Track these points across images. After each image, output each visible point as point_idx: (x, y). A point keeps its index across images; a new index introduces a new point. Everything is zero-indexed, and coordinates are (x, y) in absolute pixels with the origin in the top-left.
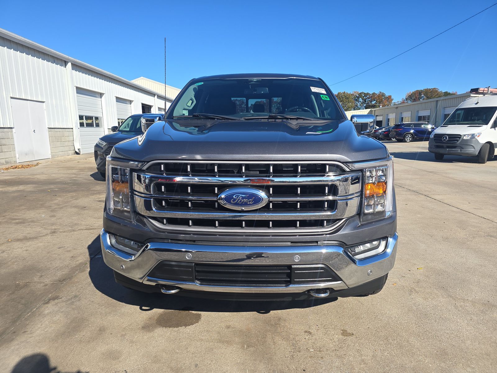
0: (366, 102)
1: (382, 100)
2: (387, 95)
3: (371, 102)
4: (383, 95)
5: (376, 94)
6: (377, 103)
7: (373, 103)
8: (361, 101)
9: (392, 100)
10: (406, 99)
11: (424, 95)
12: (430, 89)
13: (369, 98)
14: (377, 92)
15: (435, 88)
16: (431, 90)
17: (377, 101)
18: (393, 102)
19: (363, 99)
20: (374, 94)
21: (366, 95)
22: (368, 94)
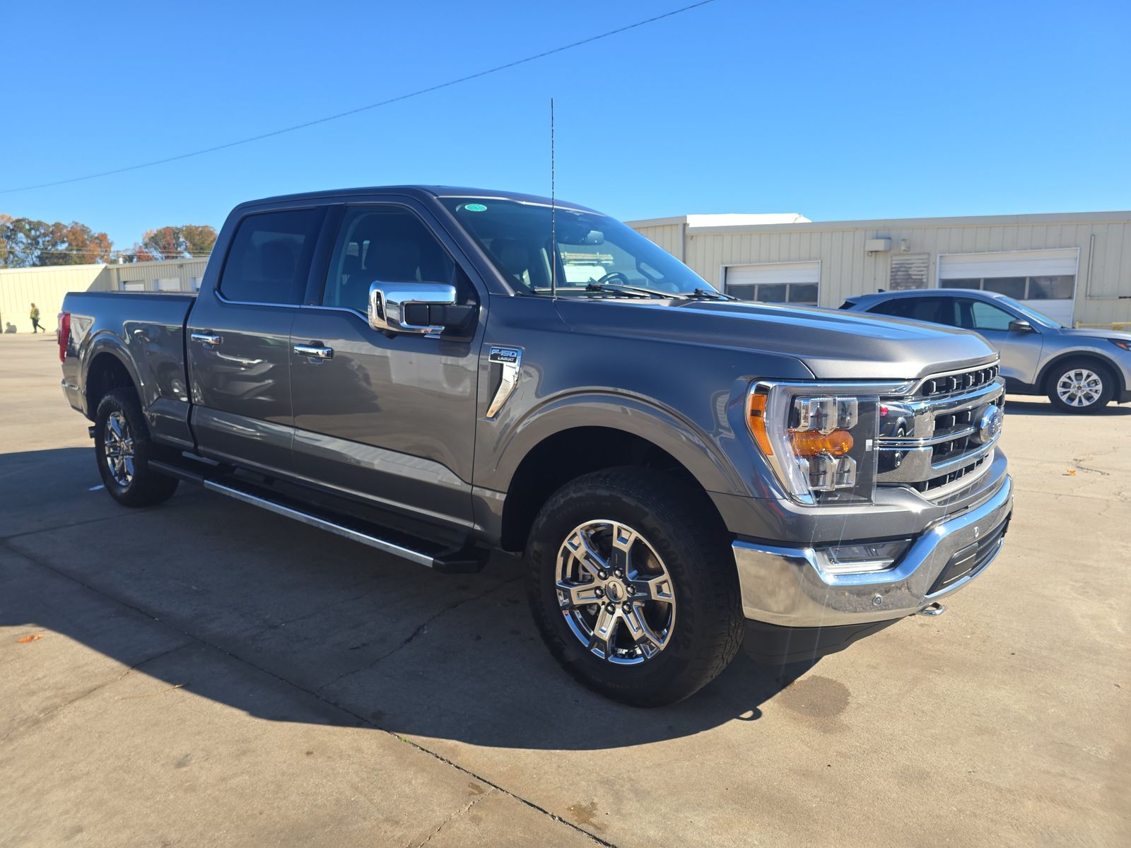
0: (38, 243)
1: (83, 242)
2: (96, 230)
3: (54, 245)
4: (84, 230)
5: (64, 226)
6: (71, 250)
7: (62, 247)
8: (24, 240)
9: (110, 245)
10: (146, 245)
11: (186, 238)
12: (197, 228)
13: (45, 235)
14: (67, 221)
15: (206, 226)
16: (200, 229)
17: (70, 245)
18: (113, 249)
19: (28, 236)
20: (57, 225)
21: (36, 225)
22: (40, 224)
